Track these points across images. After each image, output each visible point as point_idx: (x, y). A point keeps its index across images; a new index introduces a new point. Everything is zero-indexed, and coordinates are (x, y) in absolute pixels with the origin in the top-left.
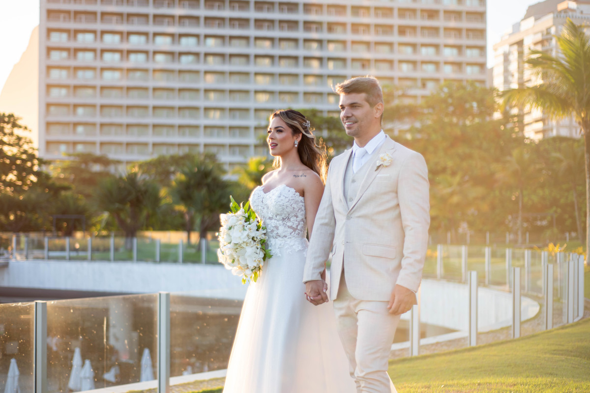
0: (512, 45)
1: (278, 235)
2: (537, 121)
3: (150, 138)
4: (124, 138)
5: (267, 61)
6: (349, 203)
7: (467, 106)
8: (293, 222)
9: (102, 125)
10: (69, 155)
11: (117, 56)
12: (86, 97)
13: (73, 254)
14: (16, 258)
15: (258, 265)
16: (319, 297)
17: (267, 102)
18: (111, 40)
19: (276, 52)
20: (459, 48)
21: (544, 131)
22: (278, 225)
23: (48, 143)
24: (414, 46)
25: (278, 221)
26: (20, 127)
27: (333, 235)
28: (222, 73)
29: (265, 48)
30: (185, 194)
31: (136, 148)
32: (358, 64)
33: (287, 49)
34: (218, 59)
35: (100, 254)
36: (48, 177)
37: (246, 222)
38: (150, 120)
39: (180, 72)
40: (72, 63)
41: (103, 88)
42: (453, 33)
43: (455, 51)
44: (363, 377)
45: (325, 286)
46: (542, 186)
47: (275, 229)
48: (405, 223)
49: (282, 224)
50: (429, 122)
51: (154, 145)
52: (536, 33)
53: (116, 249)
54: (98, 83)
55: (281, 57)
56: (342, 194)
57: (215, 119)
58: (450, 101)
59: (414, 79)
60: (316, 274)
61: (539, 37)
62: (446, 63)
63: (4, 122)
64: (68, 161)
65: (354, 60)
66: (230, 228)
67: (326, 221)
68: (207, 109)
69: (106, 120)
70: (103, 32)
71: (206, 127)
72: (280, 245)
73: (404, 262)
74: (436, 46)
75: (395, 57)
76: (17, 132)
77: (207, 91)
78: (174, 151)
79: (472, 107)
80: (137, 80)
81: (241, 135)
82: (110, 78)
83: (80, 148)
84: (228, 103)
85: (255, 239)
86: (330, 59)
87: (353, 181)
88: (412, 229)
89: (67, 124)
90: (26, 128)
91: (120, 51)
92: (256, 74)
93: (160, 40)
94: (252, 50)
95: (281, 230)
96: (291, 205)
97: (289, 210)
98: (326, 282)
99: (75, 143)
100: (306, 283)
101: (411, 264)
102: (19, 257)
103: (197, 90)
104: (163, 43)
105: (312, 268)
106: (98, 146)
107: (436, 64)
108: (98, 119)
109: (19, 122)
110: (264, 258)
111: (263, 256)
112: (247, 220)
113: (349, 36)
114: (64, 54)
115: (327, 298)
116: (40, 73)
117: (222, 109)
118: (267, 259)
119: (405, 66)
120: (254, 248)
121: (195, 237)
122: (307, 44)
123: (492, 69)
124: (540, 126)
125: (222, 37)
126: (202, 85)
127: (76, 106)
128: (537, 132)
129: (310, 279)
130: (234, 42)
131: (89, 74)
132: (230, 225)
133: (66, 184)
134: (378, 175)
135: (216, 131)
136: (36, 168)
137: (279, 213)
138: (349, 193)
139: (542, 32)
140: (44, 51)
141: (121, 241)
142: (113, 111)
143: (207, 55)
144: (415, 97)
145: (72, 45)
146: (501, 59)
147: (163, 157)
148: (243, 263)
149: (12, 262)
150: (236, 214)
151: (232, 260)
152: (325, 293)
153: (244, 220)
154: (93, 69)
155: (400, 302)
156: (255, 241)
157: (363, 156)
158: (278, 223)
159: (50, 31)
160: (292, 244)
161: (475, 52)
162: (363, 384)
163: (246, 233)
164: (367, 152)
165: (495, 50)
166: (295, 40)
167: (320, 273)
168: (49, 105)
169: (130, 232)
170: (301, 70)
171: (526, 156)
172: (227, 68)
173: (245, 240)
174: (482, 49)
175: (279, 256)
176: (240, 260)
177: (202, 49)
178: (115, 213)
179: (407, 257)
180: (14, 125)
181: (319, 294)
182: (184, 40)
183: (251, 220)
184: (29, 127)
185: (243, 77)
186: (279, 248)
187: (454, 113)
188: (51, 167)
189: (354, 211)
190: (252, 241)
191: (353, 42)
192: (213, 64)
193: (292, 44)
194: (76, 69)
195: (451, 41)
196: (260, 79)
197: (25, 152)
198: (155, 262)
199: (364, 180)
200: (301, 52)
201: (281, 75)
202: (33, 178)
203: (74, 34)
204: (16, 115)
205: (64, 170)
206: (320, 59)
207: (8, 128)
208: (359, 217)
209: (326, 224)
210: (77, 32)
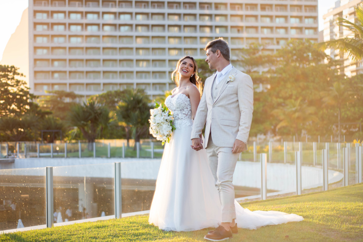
0: (335, 15)
1: (179, 118)
2: (352, 64)
3: (101, 80)
4: (85, 81)
5: (176, 29)
6: (214, 99)
7: (305, 55)
8: (186, 111)
9: (70, 72)
10: (50, 92)
11: (79, 28)
12: (59, 54)
13: (56, 154)
14: (19, 157)
15: (169, 133)
16: (199, 147)
17: (177, 55)
18: (75, 18)
19: (182, 23)
20: (300, 18)
21: (357, 71)
22: (178, 113)
23: (36, 85)
24: (271, 17)
25: (178, 111)
26: (18, 74)
27: (206, 116)
28: (147, 37)
29: (175, 20)
30: (126, 115)
31: (92, 87)
32: (236, 30)
33: (189, 21)
34: (144, 28)
35: (72, 153)
36: (37, 106)
37: (162, 112)
38: (101, 69)
39: (120, 37)
40: (50, 33)
41: (70, 48)
42: (296, 8)
43: (298, 20)
44: (220, 184)
45: (201, 141)
46: (354, 106)
47: (177, 116)
48: (241, 109)
49: (180, 112)
50: (281, 66)
51: (104, 84)
52: (350, 8)
53: (82, 151)
54: (68, 45)
55: (185, 26)
56: (211, 95)
57: (143, 67)
58: (294, 52)
59: (272, 39)
60: (197, 135)
61: (352, 10)
62: (292, 28)
63: (8, 71)
64: (49, 96)
65: (232, 27)
66: (155, 116)
67: (203, 109)
68: (138, 61)
69: (73, 69)
70: (70, 12)
71: (137, 72)
72: (180, 123)
73: (240, 128)
74: (286, 17)
75: (259, 24)
76: (17, 77)
77: (137, 49)
78: (117, 88)
79: (308, 56)
80: (92, 43)
81: (161, 77)
82: (75, 42)
83: (56, 88)
84: (151, 57)
85: (167, 120)
86: (216, 27)
87: (216, 89)
88: (244, 112)
89: (48, 72)
90: (22, 75)
91: (81, 24)
92: (169, 37)
93: (106, 16)
94: (166, 22)
95: (180, 116)
96: (184, 103)
97: (183, 105)
98: (202, 139)
99: (53, 85)
100: (192, 139)
101: (243, 129)
102: (21, 157)
103: (131, 49)
104: (109, 19)
105: (195, 132)
106: (68, 85)
107: (286, 28)
108: (68, 69)
109: (18, 71)
110: (172, 130)
111: (171, 129)
112: (163, 111)
113: (229, 12)
114: (45, 27)
115: (202, 147)
116: (30, 39)
117: (148, 61)
118: (174, 131)
119: (265, 30)
120: (167, 125)
121: (132, 142)
122: (202, 17)
123: (322, 32)
124: (354, 67)
125: (147, 14)
126: (134, 45)
127: (53, 60)
128: (352, 72)
129: (194, 137)
130: (154, 17)
131: (61, 40)
132: (155, 114)
133: (48, 110)
134: (228, 86)
135: (144, 75)
136: (29, 101)
137: (178, 107)
138: (214, 95)
139: (354, 6)
140: (32, 25)
141: (85, 146)
142: (77, 63)
143: (137, 25)
144: (272, 50)
145: (50, 21)
146: (328, 24)
147: (110, 92)
148: (162, 133)
149: (17, 159)
150: (158, 109)
151: (156, 132)
152: (201, 145)
153: (161, 111)
154: (64, 36)
155: (238, 147)
156: (167, 121)
157: (221, 76)
158: (178, 112)
159: (35, 12)
160: (185, 122)
161: (311, 20)
162: (220, 188)
163: (162, 117)
164: (222, 74)
165: (325, 19)
166: (194, 15)
167: (199, 135)
168: (35, 60)
169: (91, 139)
170: (198, 34)
171: (342, 87)
172: (150, 34)
173: (162, 121)
174: (315, 18)
175: (179, 129)
176: (160, 132)
177: (134, 22)
178: (82, 127)
179: (241, 126)
180: (15, 73)
181: (199, 145)
182: (122, 16)
183: (165, 111)
184: (24, 74)
185: (160, 39)
186: (179, 125)
187: (296, 60)
188: (38, 100)
189: (216, 104)
190: (166, 122)
191: (232, 16)
192: (141, 31)
193: (192, 17)
194: (53, 36)
195: (295, 14)
196: (172, 40)
197: (22, 90)
198: (107, 157)
199: (221, 88)
200: (198, 23)
201: (185, 38)
202: (27, 107)
203: (51, 14)
204: (15, 66)
205: (47, 102)
206: (211, 27)
207: (11, 75)
208: (219, 106)
209: (203, 111)
210: (53, 12)
